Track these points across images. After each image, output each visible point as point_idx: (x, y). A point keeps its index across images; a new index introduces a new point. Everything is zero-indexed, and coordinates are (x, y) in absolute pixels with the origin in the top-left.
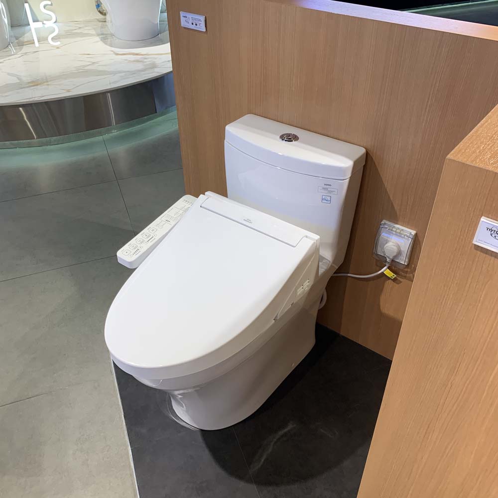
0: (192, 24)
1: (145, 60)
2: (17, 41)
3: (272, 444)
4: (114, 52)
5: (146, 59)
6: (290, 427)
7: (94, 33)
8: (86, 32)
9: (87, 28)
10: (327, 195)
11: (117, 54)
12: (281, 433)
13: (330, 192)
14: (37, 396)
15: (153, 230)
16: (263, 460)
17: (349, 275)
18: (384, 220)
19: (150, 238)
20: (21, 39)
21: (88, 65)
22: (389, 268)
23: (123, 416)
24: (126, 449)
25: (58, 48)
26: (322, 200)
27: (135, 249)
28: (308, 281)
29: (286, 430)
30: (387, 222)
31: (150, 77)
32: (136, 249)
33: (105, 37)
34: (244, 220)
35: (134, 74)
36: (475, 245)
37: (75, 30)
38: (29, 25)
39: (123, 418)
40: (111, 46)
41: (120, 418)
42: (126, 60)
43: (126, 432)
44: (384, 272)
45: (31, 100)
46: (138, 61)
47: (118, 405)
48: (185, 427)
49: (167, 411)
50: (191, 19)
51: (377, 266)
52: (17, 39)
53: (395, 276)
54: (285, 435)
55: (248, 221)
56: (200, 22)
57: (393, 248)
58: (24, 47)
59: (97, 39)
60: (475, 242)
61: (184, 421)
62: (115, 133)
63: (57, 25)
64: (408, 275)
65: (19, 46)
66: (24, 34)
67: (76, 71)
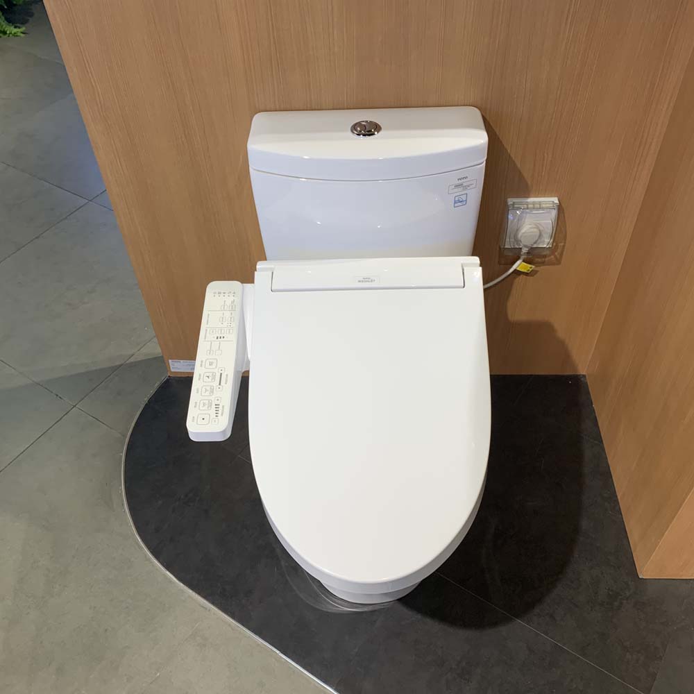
10: (462, 193)
13: (465, 188)
15: (211, 364)
18: (511, 199)
19: (218, 378)
22: (524, 261)
26: (455, 203)
27: (210, 406)
30: (516, 200)
32: (214, 406)
34: (359, 281)
44: (518, 269)
53: (533, 266)
55: (366, 280)
57: (532, 232)
64: (547, 259)
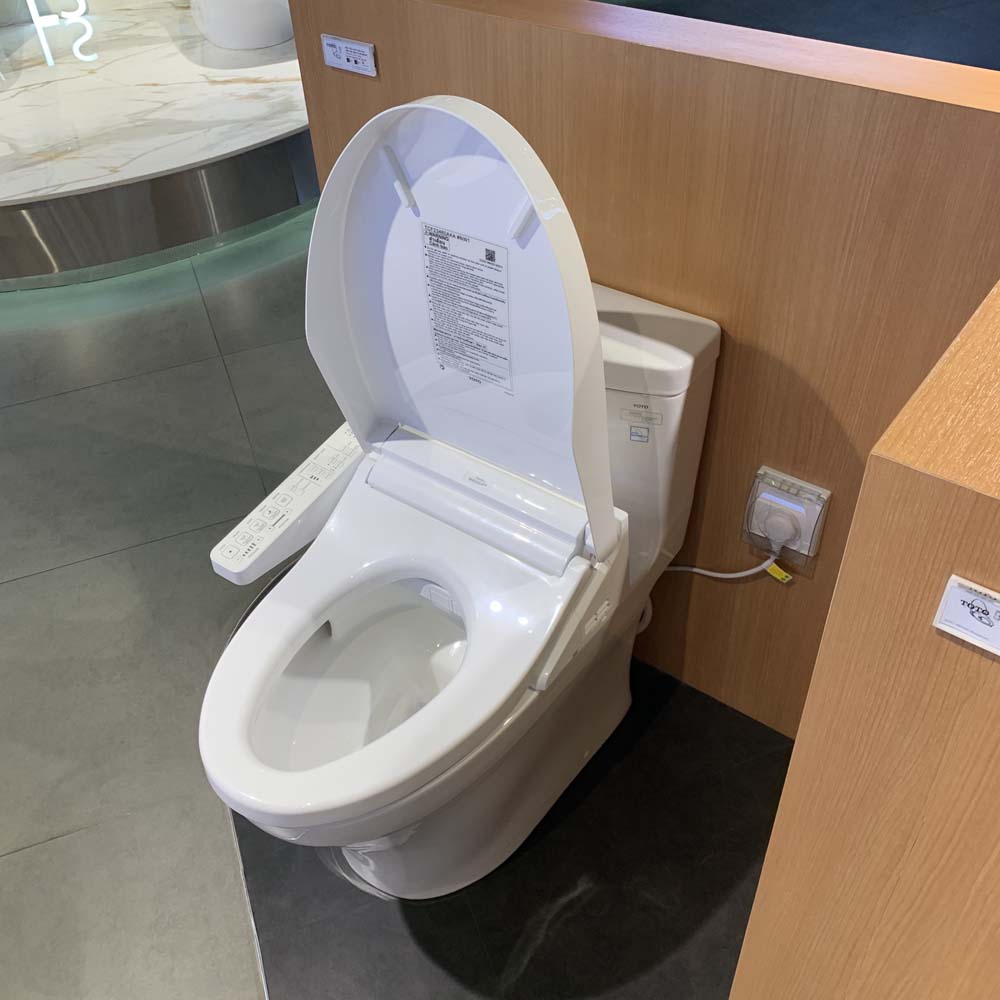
0: (348, 60)
1: (272, 94)
2: (7, 59)
3: (546, 925)
4: (207, 78)
5: (273, 90)
6: (583, 886)
7: (166, 34)
8: (150, 33)
9: (151, 24)
10: (642, 425)
11: (214, 82)
12: (563, 900)
13: (647, 420)
14: (69, 833)
15: (284, 500)
16: (526, 961)
17: (695, 570)
18: (763, 467)
19: (278, 518)
20: (16, 55)
21: (154, 110)
22: (776, 562)
23: (242, 872)
24: (250, 942)
25: (92, 72)
26: (631, 436)
27: (247, 542)
28: (607, 602)
29: (573, 895)
30: (771, 472)
31: (281, 133)
32: (250, 544)
33: (189, 44)
34: (470, 479)
35: (249, 125)
36: (938, 629)
37: (127, 29)
38: (32, 22)
39: (243, 877)
40: (203, 64)
41: (236, 876)
42: (231, 95)
43: (249, 908)
44: (769, 571)
45: (39, 194)
46: (256, 96)
47: (233, 849)
48: (368, 894)
49: (333, 861)
50: (344, 50)
51: (752, 554)
52: (8, 55)
53: (791, 577)
54: (569, 906)
55: (479, 481)
56: (364, 57)
58: (23, 72)
59: (173, 48)
60: (938, 623)
61: (365, 881)
62: (221, 248)
63: (89, 20)
65: (14, 70)
66: (21, 43)
67: (131, 125)
